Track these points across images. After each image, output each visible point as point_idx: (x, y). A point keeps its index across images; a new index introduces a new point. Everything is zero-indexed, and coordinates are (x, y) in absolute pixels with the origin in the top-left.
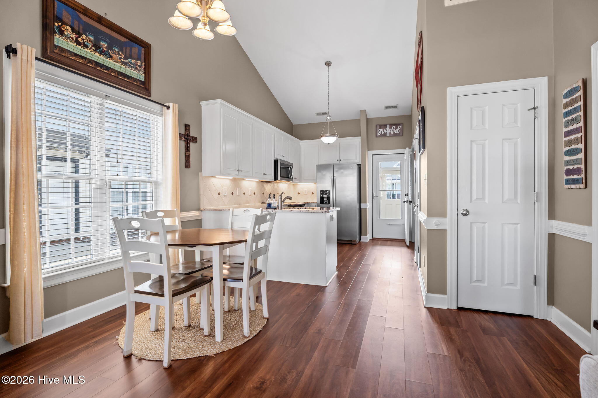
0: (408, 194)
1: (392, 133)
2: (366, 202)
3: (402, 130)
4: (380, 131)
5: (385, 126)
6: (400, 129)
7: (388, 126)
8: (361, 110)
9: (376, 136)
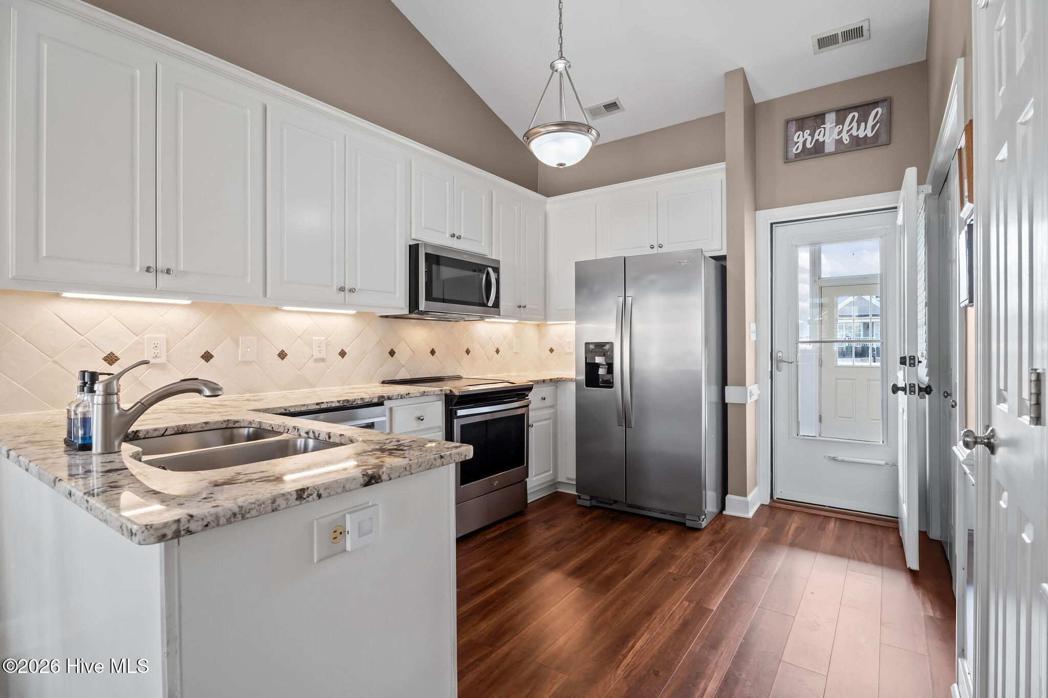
0: (912, 358)
1: (846, 139)
2: (742, 383)
3: (888, 122)
4: (802, 139)
5: (819, 119)
6: (877, 122)
7: (831, 118)
8: (725, 74)
9: (787, 160)
